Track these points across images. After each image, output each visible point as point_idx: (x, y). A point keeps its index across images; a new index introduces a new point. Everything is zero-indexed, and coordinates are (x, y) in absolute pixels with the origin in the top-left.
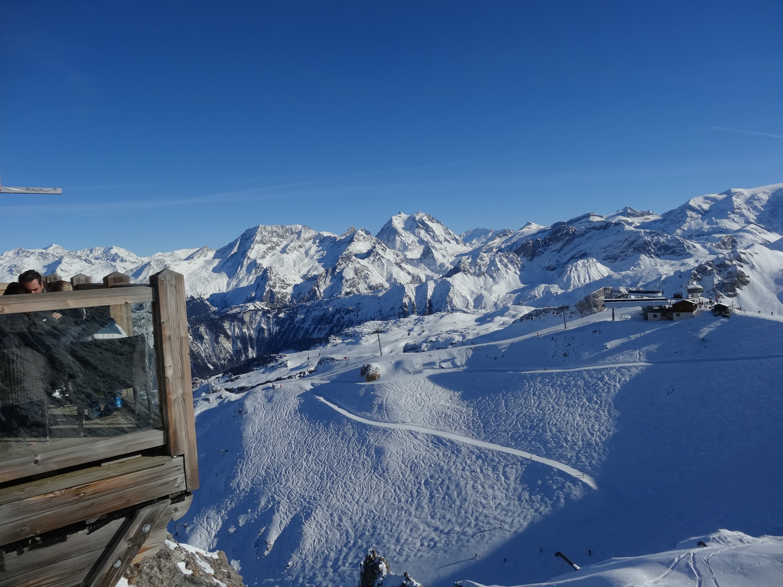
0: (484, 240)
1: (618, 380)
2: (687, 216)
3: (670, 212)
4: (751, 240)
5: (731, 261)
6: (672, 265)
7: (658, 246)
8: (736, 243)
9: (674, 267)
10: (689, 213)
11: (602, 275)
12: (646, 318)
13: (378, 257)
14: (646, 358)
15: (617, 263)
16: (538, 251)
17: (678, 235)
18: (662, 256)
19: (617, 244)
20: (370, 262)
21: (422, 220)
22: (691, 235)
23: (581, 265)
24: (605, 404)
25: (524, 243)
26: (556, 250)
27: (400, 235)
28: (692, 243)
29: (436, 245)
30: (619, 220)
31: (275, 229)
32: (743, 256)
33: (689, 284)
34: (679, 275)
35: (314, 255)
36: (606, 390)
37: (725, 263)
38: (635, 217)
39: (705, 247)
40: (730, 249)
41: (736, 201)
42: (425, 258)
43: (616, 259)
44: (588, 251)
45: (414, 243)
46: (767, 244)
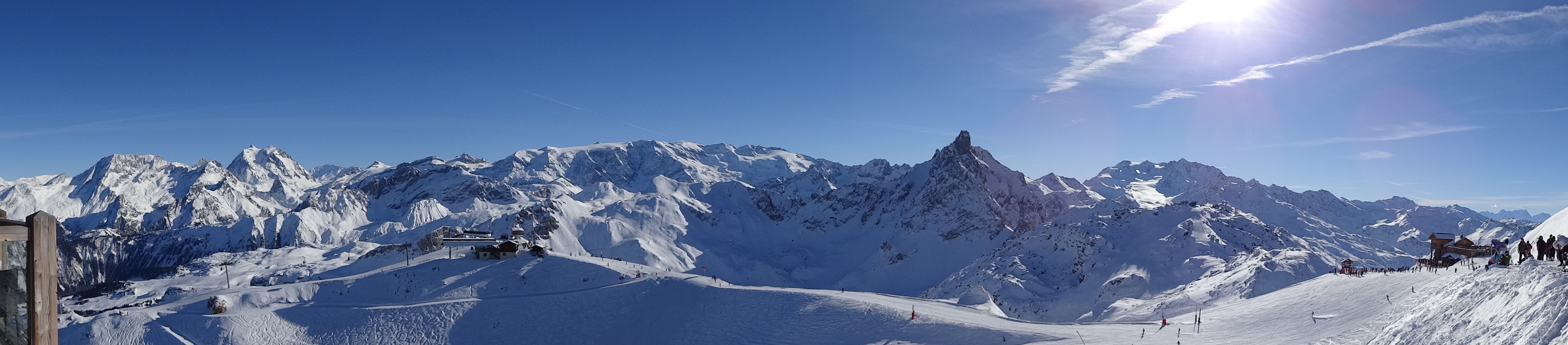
0: (333, 176)
1: (452, 315)
2: (513, 166)
3: (500, 161)
4: (561, 191)
5: (546, 208)
6: (501, 209)
7: (489, 191)
8: (550, 192)
9: (502, 210)
10: (515, 163)
11: (442, 216)
12: (478, 257)
13: (228, 189)
14: (478, 294)
15: (455, 205)
16: (384, 189)
17: (506, 182)
18: (492, 200)
19: (455, 187)
20: (221, 193)
21: (273, 154)
22: (516, 183)
23: (423, 205)
24: (442, 338)
25: (371, 181)
26: (400, 190)
27: (251, 168)
28: (517, 190)
29: (286, 179)
30: (457, 165)
31: (128, 158)
32: (554, 204)
33: (513, 227)
34: (506, 218)
35: (165, 185)
36: (443, 325)
37: (541, 209)
38: (471, 163)
39: (526, 195)
40: (545, 197)
41: (551, 157)
42: (275, 192)
43: (454, 201)
44: (430, 192)
45: (264, 177)
46: (572, 195)
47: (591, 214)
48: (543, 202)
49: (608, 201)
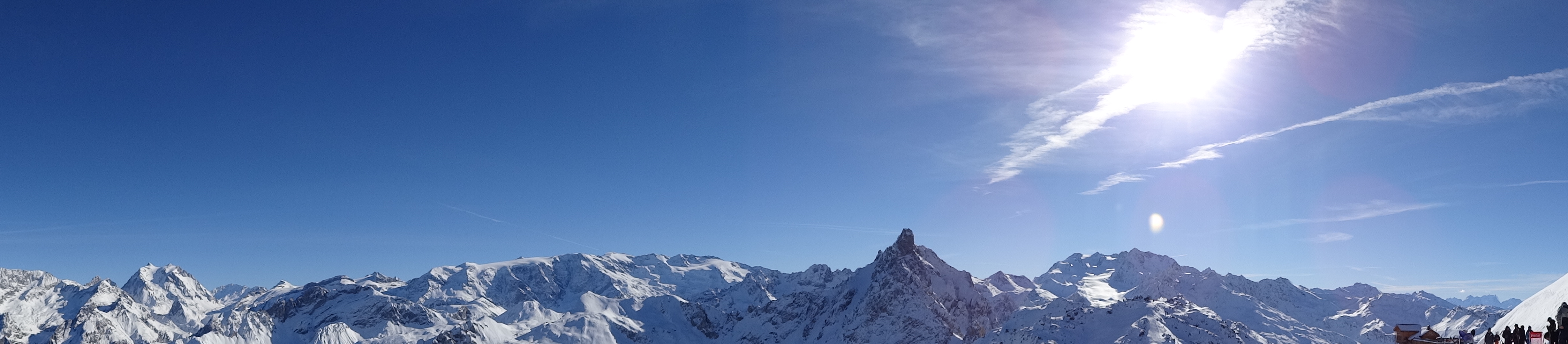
0: (237, 297)
2: (429, 286)
3: (414, 280)
4: (482, 313)
5: (466, 332)
6: (416, 333)
7: (403, 313)
8: (470, 314)
9: (417, 335)
10: (431, 282)
11: (352, 342)
13: (123, 311)
15: (366, 329)
16: (290, 312)
17: (421, 304)
18: (407, 324)
19: (366, 309)
20: (114, 316)
21: (173, 273)
22: (433, 304)
23: (332, 330)
25: (276, 302)
26: (307, 313)
27: (147, 288)
28: (434, 312)
29: (186, 300)
30: (368, 285)
31: (16, 273)
32: (475, 327)
35: (54, 304)
37: (461, 333)
38: (383, 282)
39: (444, 317)
40: (465, 320)
41: (470, 274)
42: (174, 314)
43: (365, 325)
44: (339, 315)
45: (163, 298)
46: (494, 317)
47: (516, 339)
48: (462, 325)
49: (534, 323)
